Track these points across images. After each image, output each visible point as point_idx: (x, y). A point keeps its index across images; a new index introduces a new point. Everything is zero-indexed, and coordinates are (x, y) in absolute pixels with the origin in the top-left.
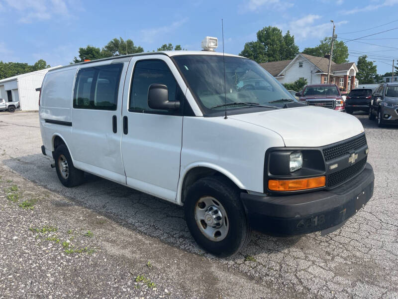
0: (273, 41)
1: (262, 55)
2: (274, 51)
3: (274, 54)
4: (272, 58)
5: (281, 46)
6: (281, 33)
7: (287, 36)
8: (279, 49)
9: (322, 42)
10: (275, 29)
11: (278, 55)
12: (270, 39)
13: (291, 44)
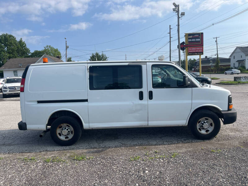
0: (11, 43)
1: (4, 52)
2: (13, 50)
3: (13, 52)
4: (11, 55)
5: (18, 48)
6: (15, 39)
7: (21, 42)
8: (16, 49)
9: (45, 48)
10: (10, 36)
11: (15, 53)
12: (8, 42)
13: (24, 47)
